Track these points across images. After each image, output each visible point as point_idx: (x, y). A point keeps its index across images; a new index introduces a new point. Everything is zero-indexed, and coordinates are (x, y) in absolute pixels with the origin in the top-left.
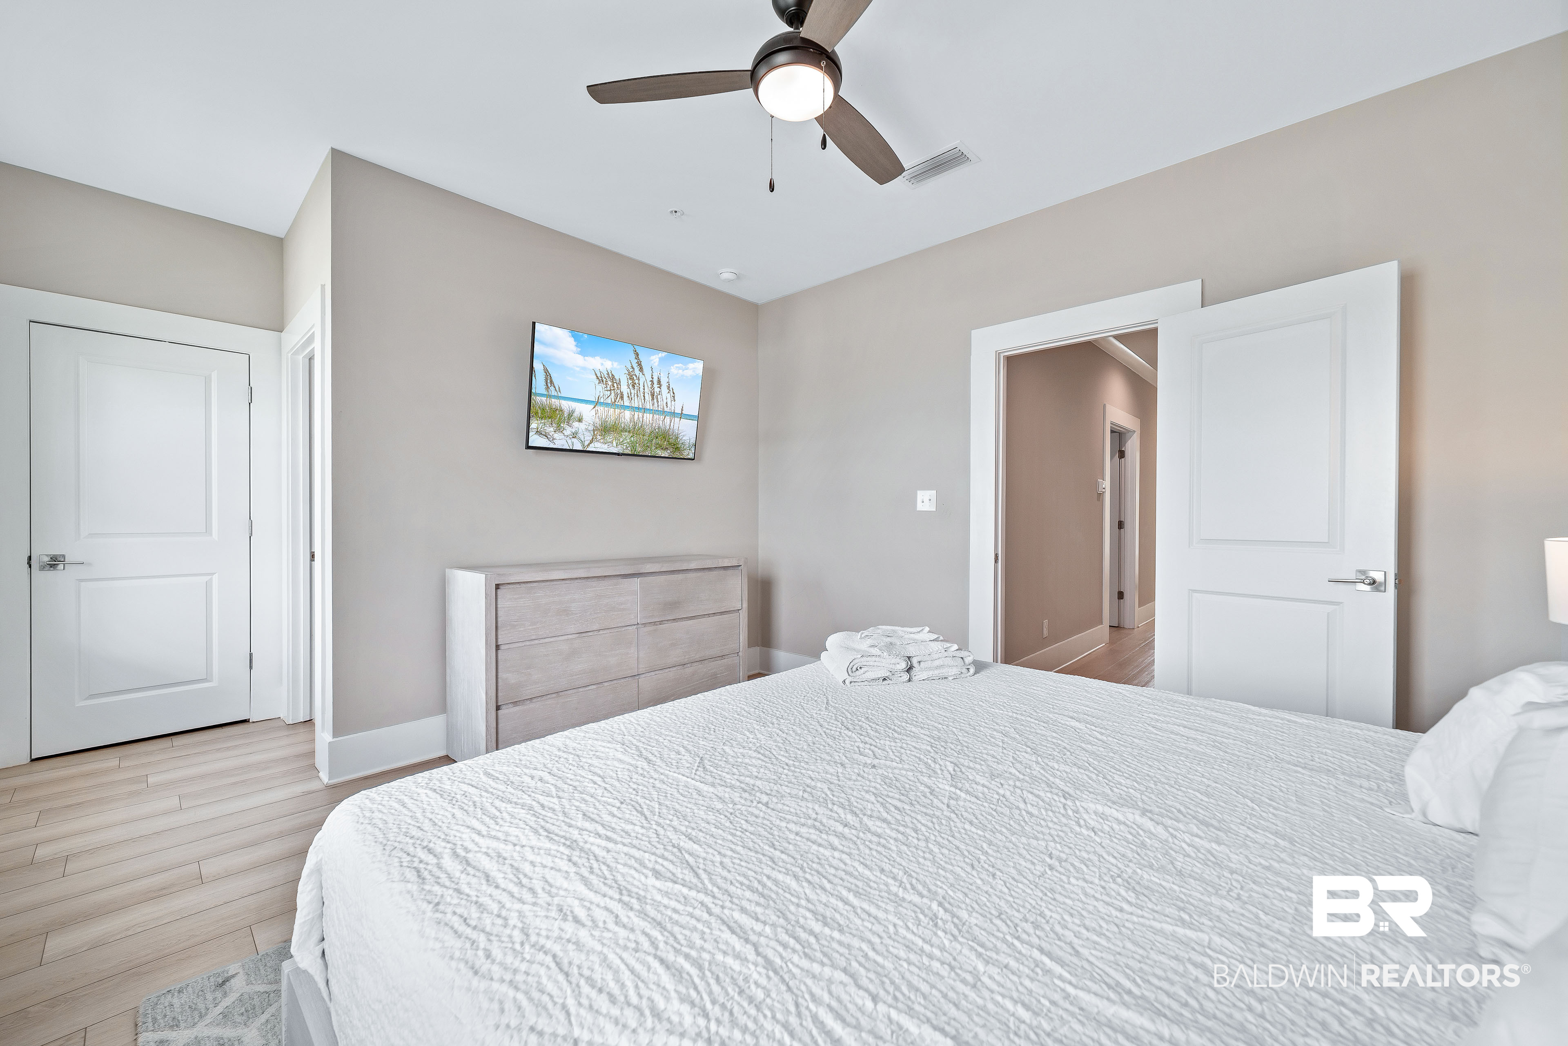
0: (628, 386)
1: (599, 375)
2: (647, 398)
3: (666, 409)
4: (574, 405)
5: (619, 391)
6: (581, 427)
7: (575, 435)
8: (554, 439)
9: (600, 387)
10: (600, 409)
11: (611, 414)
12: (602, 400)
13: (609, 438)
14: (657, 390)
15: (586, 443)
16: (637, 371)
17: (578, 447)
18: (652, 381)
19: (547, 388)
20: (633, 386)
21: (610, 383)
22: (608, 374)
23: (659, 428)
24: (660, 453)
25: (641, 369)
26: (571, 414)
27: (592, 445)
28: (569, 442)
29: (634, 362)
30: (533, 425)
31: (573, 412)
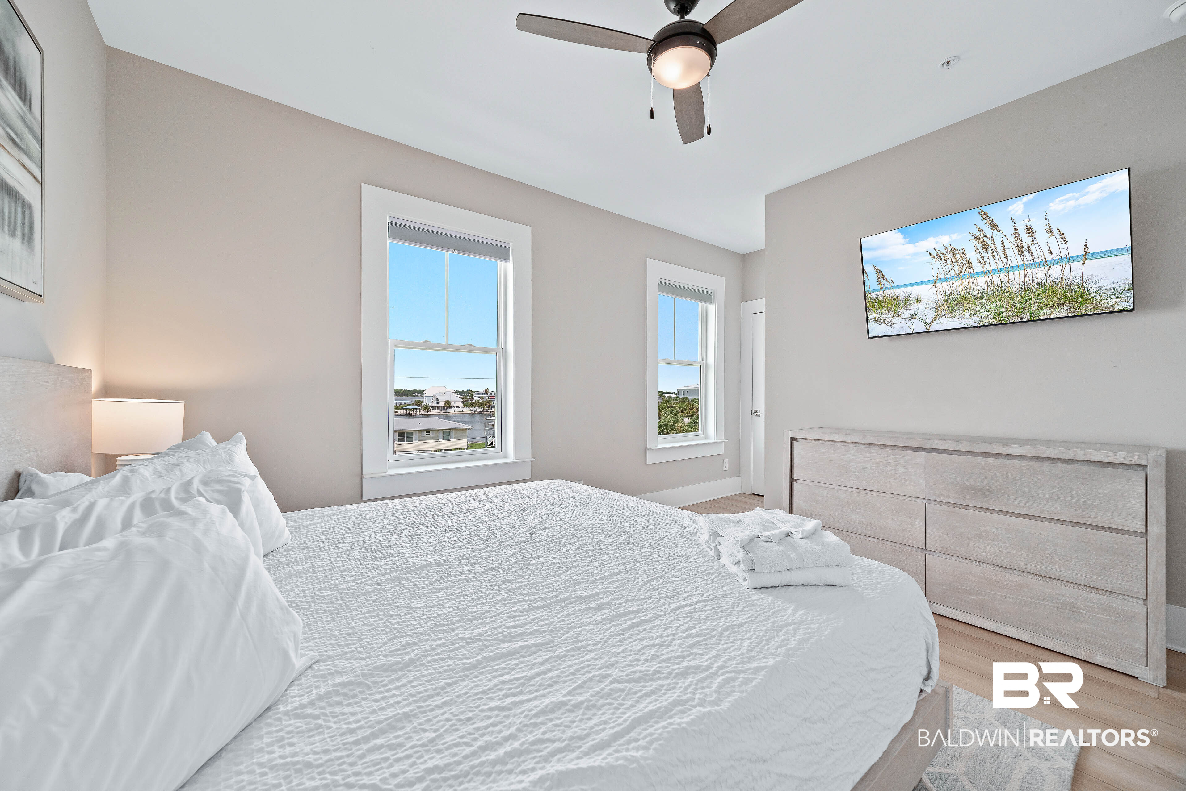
0: (977, 251)
1: (934, 254)
2: (1010, 253)
3: (1048, 257)
4: (908, 290)
5: (964, 261)
6: (921, 307)
7: (914, 316)
8: (892, 324)
9: (938, 266)
10: (942, 285)
11: (958, 286)
12: (942, 276)
13: (959, 311)
14: (1026, 239)
15: (929, 321)
16: (988, 231)
17: (920, 327)
18: (1017, 234)
19: (880, 283)
20: (985, 249)
21: (950, 257)
22: (946, 249)
23: (1039, 284)
24: (1047, 313)
25: (994, 226)
26: (907, 299)
27: (937, 321)
28: (909, 323)
29: (983, 225)
30: (872, 316)
31: (910, 295)
